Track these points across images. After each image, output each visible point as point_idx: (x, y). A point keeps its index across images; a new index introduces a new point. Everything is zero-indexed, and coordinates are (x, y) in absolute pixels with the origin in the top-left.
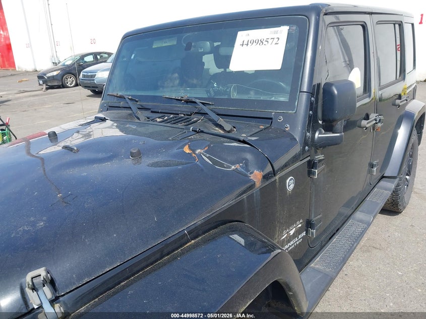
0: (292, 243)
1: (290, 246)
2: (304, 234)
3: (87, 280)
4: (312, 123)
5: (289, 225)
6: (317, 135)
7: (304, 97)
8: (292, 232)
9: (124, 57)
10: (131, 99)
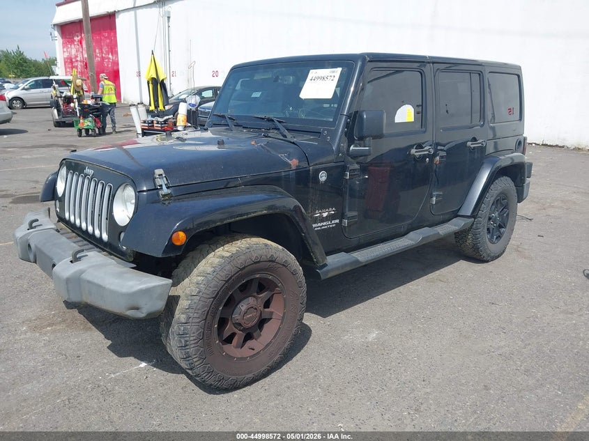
0: (325, 224)
1: (323, 226)
2: (337, 221)
3: (183, 184)
4: (350, 137)
5: (323, 208)
6: (352, 148)
7: (344, 118)
8: (325, 215)
9: (230, 85)
10: (229, 118)
